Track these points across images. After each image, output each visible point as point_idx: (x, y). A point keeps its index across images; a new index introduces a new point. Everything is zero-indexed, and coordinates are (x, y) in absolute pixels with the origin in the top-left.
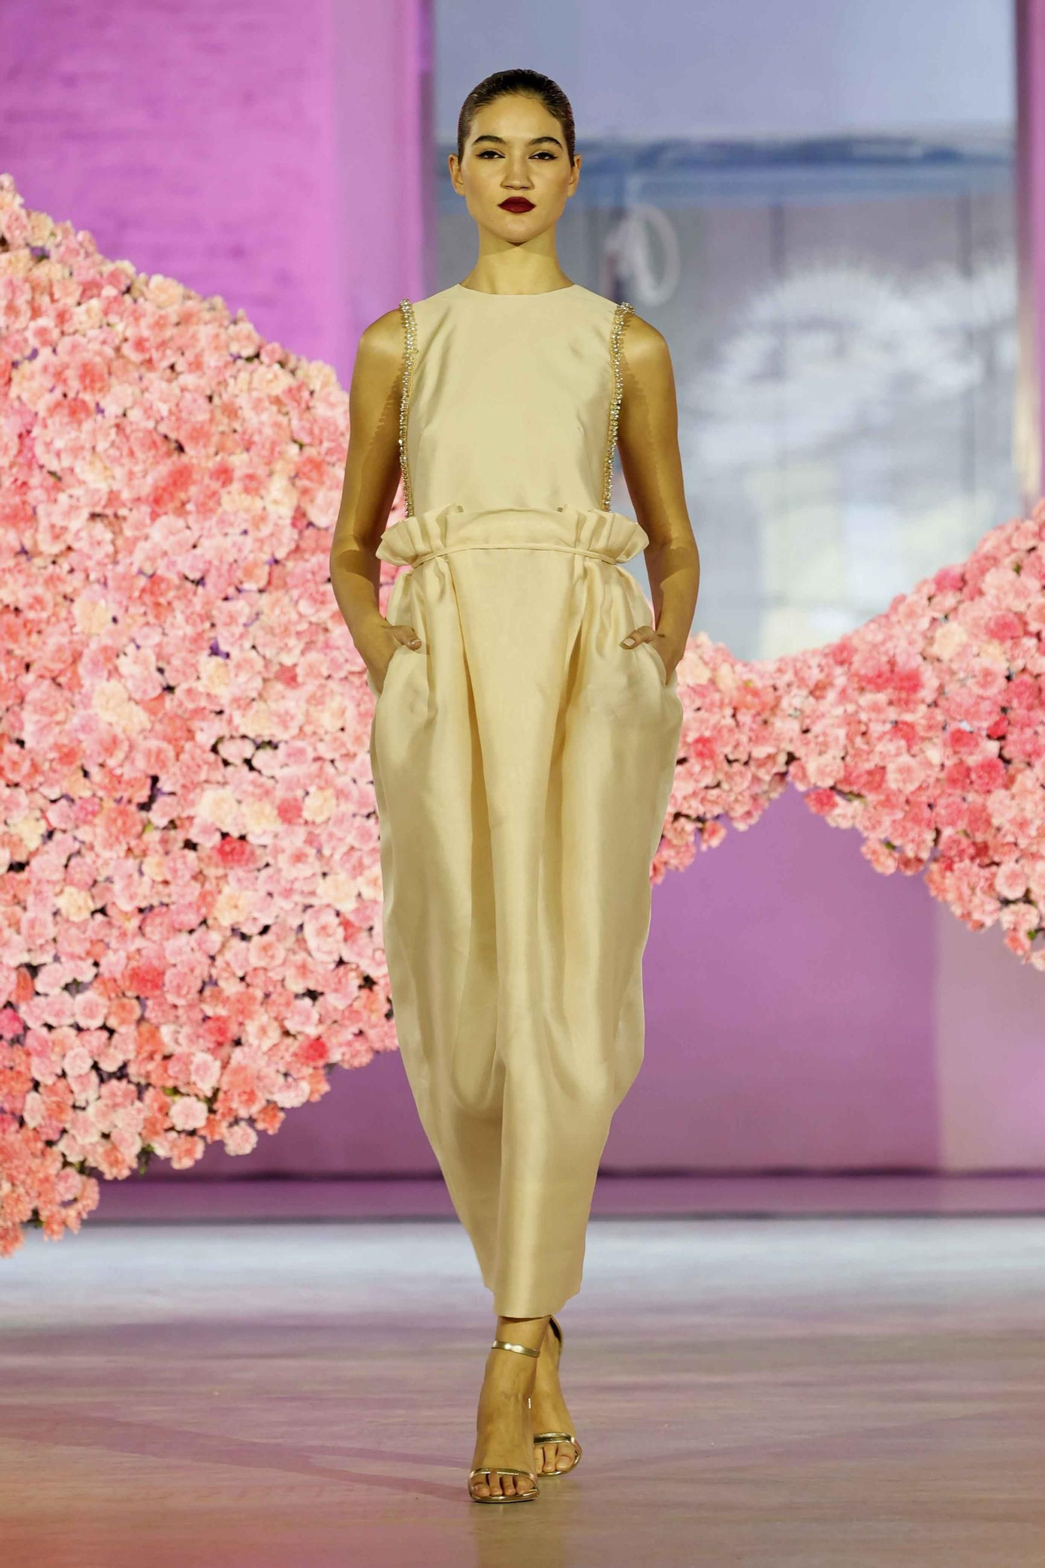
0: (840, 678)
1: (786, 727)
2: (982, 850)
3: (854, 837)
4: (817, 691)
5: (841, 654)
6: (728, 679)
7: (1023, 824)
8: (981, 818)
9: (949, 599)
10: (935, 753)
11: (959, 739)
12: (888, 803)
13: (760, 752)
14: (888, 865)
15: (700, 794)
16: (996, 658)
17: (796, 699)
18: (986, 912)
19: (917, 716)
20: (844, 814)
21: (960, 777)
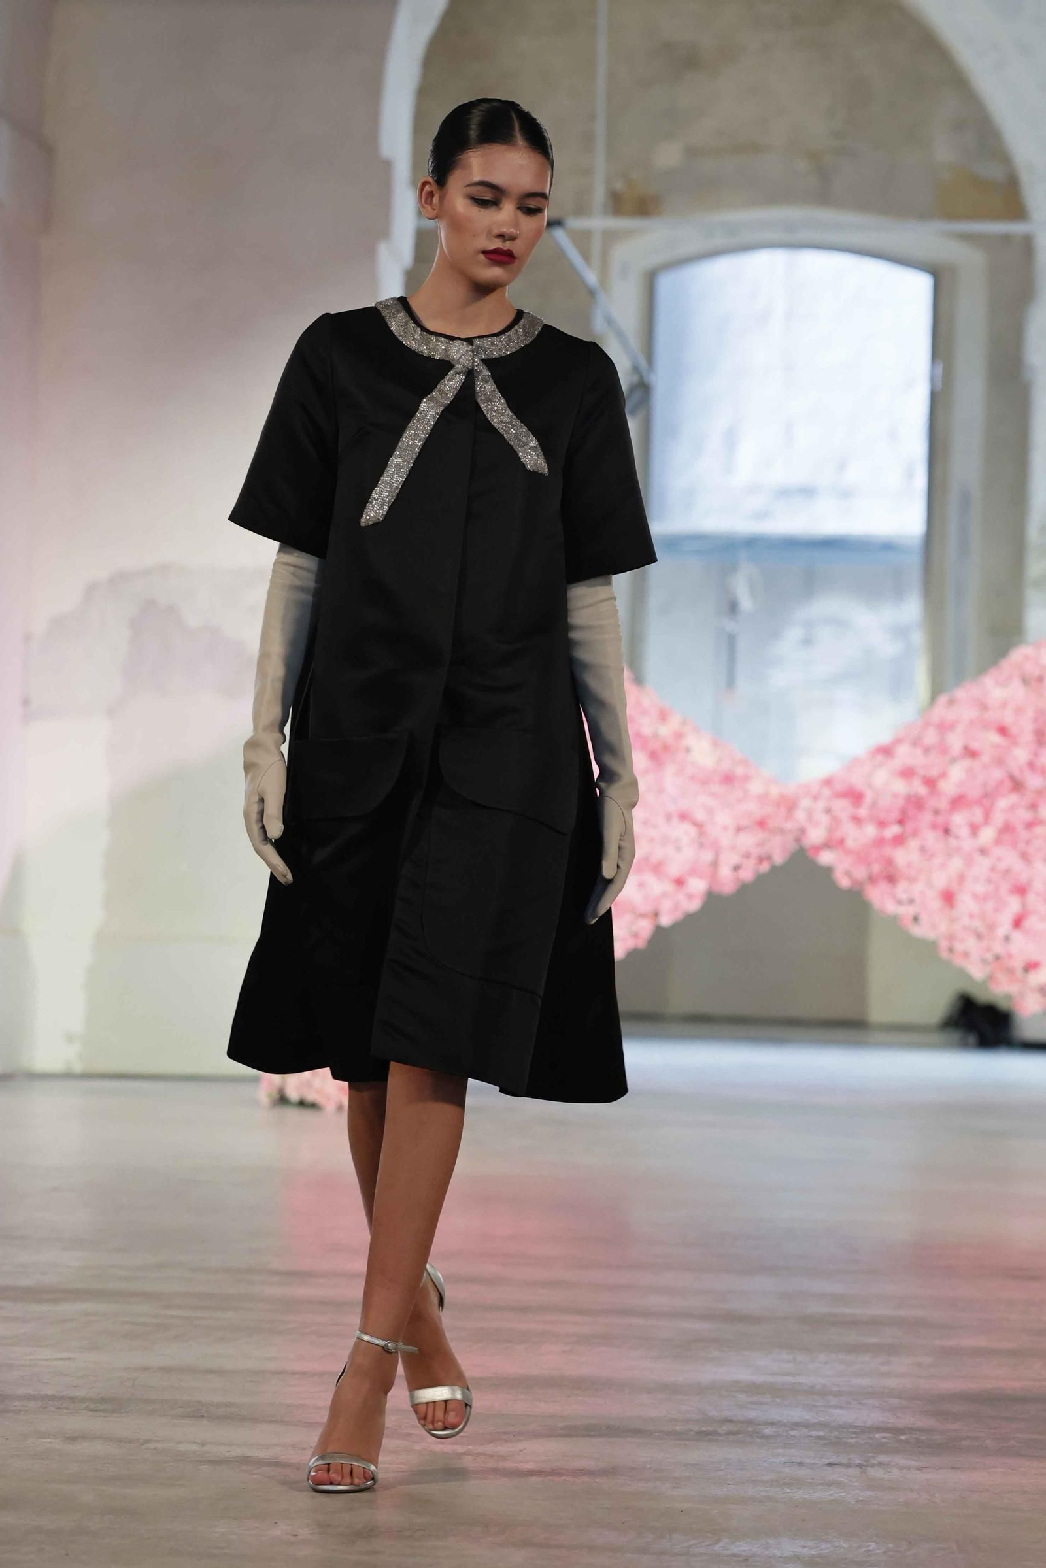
0: (827, 792)
1: (800, 815)
2: (891, 879)
3: (828, 870)
4: (816, 798)
5: (828, 782)
6: (775, 792)
7: (909, 865)
8: (890, 862)
9: (880, 758)
10: (870, 831)
11: (882, 824)
12: (848, 852)
13: (789, 825)
14: (845, 883)
15: (760, 844)
16: (901, 787)
17: (805, 803)
18: (891, 907)
19: (863, 812)
20: (826, 858)
21: (880, 842)
